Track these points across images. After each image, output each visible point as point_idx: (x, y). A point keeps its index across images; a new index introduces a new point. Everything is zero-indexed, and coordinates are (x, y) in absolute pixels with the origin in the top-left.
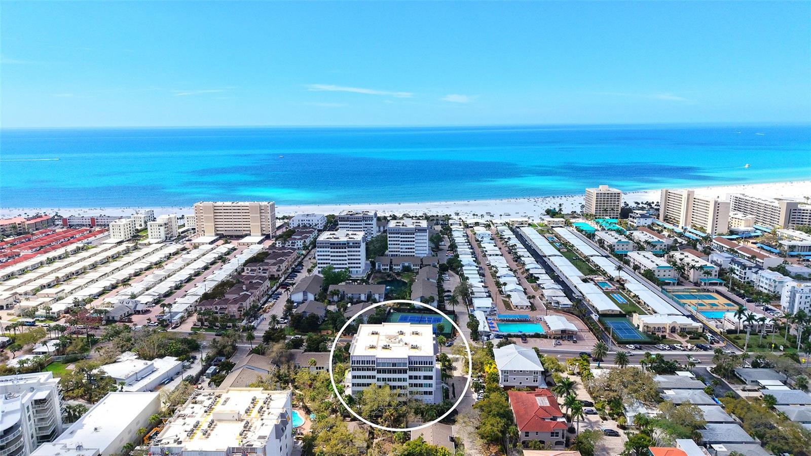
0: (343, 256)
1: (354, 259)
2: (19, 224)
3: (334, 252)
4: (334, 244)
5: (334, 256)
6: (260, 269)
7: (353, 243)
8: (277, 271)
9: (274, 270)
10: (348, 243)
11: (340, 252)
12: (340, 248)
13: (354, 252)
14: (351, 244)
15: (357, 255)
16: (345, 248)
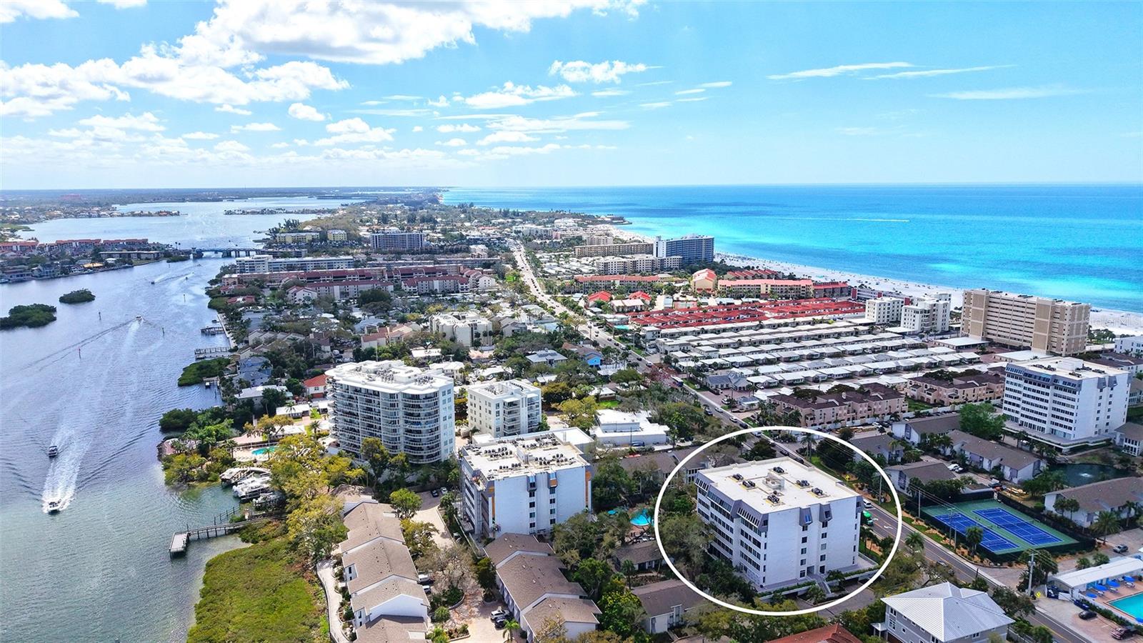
0: (1042, 400)
1: (1063, 411)
2: (803, 287)
3: (1029, 389)
4: (1030, 376)
5: (1028, 396)
6: (926, 387)
7: (1065, 383)
8: (950, 397)
9: (945, 394)
10: (1056, 381)
11: (1038, 392)
12: (1039, 385)
13: (1064, 398)
14: (1061, 383)
15: (1068, 406)
16: (1048, 387)
